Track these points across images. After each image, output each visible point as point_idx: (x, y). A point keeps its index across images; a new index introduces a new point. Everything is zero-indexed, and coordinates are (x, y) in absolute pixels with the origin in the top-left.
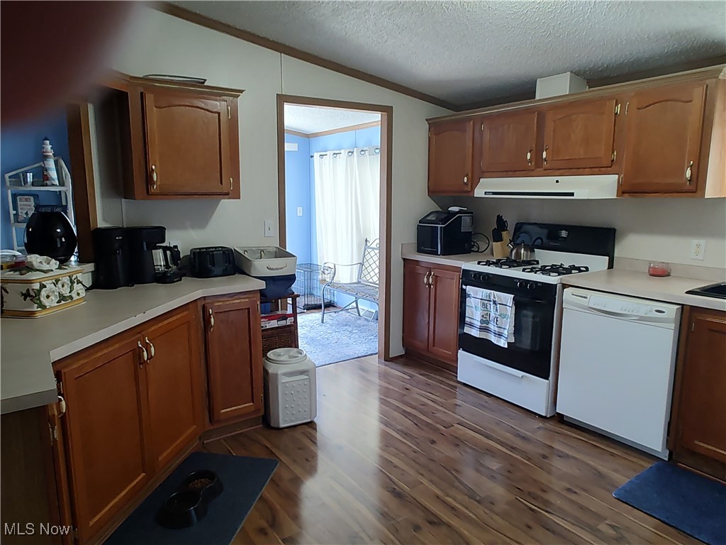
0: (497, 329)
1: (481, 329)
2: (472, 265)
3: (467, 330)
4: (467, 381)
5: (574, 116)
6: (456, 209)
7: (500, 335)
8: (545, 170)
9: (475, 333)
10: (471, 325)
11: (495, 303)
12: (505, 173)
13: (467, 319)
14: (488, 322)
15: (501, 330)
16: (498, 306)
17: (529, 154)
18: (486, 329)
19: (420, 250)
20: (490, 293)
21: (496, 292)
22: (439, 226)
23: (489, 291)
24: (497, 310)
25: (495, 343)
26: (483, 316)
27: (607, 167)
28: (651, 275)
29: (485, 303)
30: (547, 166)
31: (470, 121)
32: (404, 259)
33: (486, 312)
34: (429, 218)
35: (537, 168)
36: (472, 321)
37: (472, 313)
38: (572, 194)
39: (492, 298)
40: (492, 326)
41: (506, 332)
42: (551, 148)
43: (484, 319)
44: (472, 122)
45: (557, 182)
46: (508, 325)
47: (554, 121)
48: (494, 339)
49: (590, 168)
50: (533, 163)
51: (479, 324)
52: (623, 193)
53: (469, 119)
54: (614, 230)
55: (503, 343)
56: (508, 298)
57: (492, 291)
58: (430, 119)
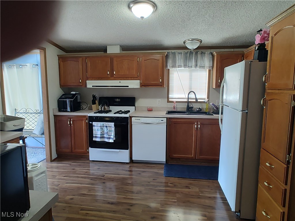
0: (108, 136)
1: (101, 138)
2: (92, 114)
3: (94, 139)
4: (95, 159)
5: (124, 60)
6: (74, 93)
7: (109, 138)
8: (114, 78)
9: (98, 140)
10: (96, 137)
11: (106, 127)
12: (98, 79)
13: (94, 135)
14: (103, 135)
15: (110, 136)
16: (108, 128)
17: (108, 72)
18: (103, 137)
19: (60, 111)
20: (104, 123)
21: (106, 123)
22: (68, 100)
23: (103, 123)
24: (107, 129)
25: (108, 141)
26: (101, 133)
27: (136, 78)
28: (148, 111)
29: (102, 128)
30: (115, 77)
31: (81, 58)
32: (54, 115)
33: (102, 131)
34: (63, 97)
35: (112, 77)
36: (96, 135)
37: (96, 132)
38: (128, 86)
39: (105, 125)
40: (105, 136)
41: (112, 137)
42: (116, 70)
43: (102, 134)
44: (81, 59)
45: (120, 82)
46: (113, 134)
47: (117, 61)
48: (106, 140)
49: (131, 78)
50: (110, 75)
51: (100, 136)
52: (142, 86)
53: (80, 57)
54: (135, 98)
55: (111, 141)
56: (112, 124)
57: (105, 123)
58: (59, 55)
